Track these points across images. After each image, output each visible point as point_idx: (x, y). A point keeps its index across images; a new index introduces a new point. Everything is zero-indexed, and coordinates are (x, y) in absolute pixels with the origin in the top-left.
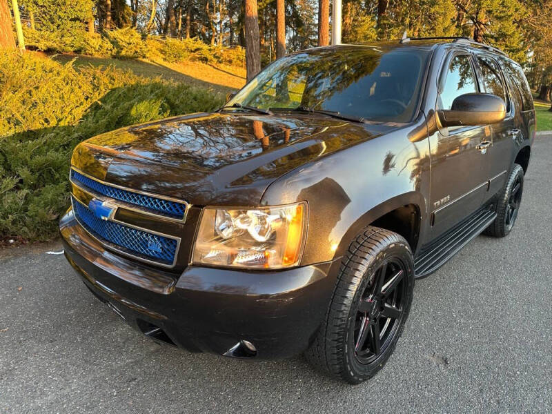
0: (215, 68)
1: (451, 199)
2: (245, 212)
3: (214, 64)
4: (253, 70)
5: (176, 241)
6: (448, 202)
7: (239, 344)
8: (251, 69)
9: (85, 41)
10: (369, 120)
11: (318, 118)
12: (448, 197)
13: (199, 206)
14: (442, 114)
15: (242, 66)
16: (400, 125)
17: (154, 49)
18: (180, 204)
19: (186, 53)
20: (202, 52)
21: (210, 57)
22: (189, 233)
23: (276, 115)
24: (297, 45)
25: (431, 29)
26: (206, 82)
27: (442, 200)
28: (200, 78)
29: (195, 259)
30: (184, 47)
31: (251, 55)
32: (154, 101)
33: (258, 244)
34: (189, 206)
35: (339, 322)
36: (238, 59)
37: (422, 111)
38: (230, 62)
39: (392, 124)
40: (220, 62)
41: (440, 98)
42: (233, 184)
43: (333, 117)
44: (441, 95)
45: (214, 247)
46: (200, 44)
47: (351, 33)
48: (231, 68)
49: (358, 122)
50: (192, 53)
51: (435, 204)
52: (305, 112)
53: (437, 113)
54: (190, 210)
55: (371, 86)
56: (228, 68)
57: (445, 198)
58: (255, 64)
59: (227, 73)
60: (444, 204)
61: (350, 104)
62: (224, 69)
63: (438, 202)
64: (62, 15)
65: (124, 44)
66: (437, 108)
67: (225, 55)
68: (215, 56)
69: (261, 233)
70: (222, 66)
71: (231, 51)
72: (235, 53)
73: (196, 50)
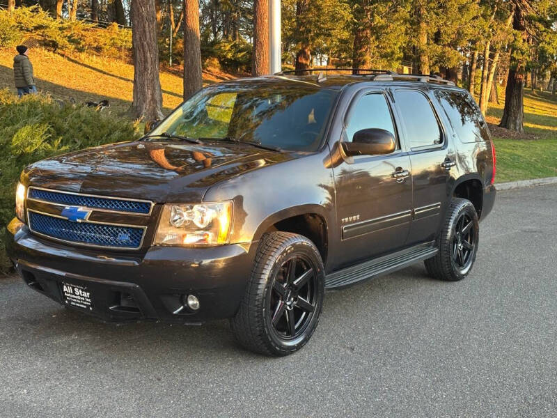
0: (73, 61)
1: (361, 219)
2: (192, 208)
3: (67, 53)
4: (145, 69)
5: (143, 230)
6: (356, 221)
7: (182, 307)
8: (142, 68)
10: (284, 149)
11: (243, 147)
12: (358, 216)
13: (160, 204)
14: (346, 145)
15: (120, 58)
16: (307, 154)
18: (146, 203)
20: (47, 32)
21: (61, 41)
22: (153, 223)
23: (205, 145)
24: (217, 17)
25: (440, 7)
26: (59, 86)
27: (350, 218)
28: (45, 78)
29: (156, 241)
30: (14, 23)
31: (143, 45)
32: (37, 125)
33: (199, 229)
34: (153, 205)
35: (257, 303)
36: (113, 45)
37: (327, 143)
38: (98, 49)
39: (300, 153)
40: (81, 50)
41: (345, 132)
42: (188, 186)
43: (256, 146)
44: (346, 130)
45: (170, 232)
46: (43, 18)
47: (309, 10)
48: (99, 60)
49: (274, 150)
50: (28, 34)
51: (343, 220)
52: (232, 142)
53: (341, 145)
54: (154, 207)
55: (310, 112)
56: (95, 60)
57: (354, 217)
58: (149, 61)
59: (94, 69)
60: (353, 222)
61: (275, 136)
62: (87, 62)
63: (347, 219)
66: (342, 140)
67: (90, 37)
68: (71, 40)
69: (202, 222)
70: (83, 56)
71: (101, 31)
72: (108, 35)
73: (37, 28)
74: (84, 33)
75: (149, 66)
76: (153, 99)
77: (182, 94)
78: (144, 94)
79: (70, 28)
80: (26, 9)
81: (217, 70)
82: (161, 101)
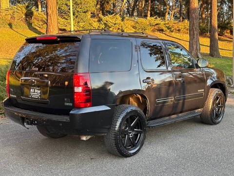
0: (168, 36)
3: (167, 33)
4: (194, 37)
8: (192, 37)
9: (90, 24)
15: (187, 33)
17: (129, 27)
19: (149, 27)
20: (160, 26)
21: (165, 29)
30: (148, 24)
31: (193, 29)
38: (179, 30)
40: (172, 32)
46: (159, 20)
50: (153, 27)
56: (177, 35)
58: (195, 34)
59: (177, 38)
62: (174, 36)
64: (79, 10)
65: (112, 24)
67: (176, 26)
68: (169, 28)
71: (180, 23)
72: (183, 25)
73: (156, 25)
74: (173, 25)
75: (195, 36)
76: (197, 49)
77: (209, 45)
78: (193, 47)
79: (168, 23)
80: (152, 18)
81: (229, 35)
82: (200, 49)
